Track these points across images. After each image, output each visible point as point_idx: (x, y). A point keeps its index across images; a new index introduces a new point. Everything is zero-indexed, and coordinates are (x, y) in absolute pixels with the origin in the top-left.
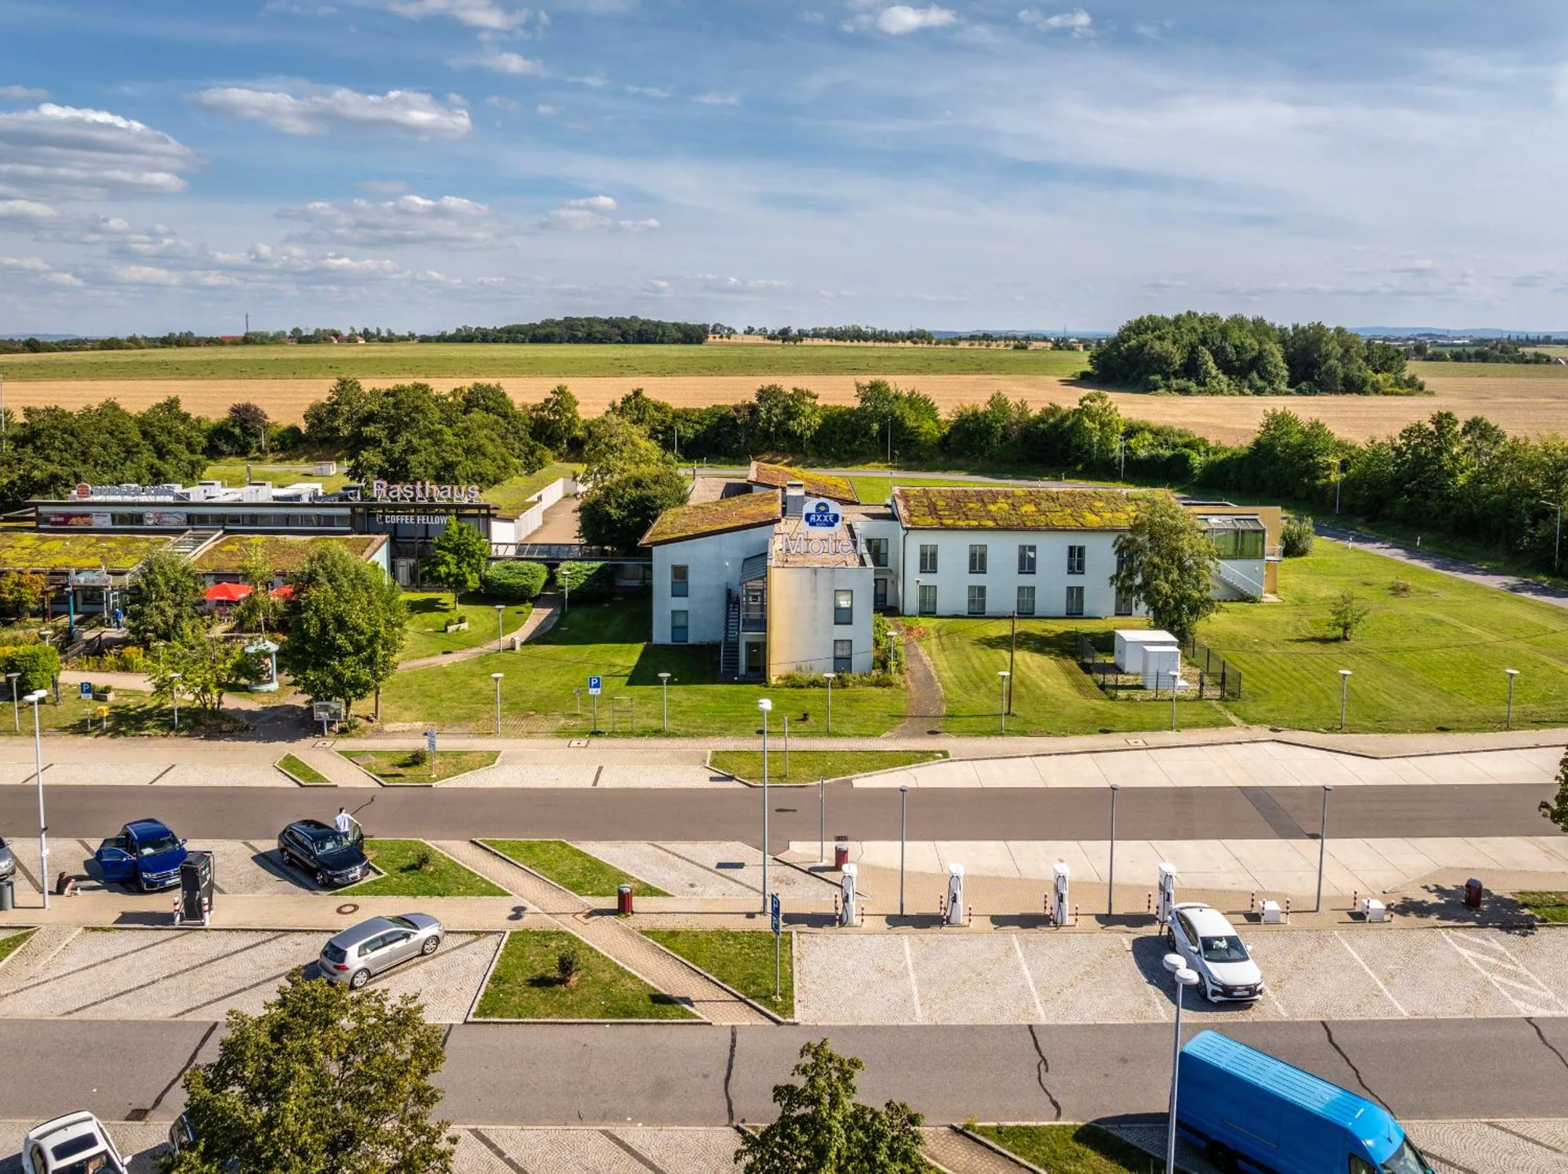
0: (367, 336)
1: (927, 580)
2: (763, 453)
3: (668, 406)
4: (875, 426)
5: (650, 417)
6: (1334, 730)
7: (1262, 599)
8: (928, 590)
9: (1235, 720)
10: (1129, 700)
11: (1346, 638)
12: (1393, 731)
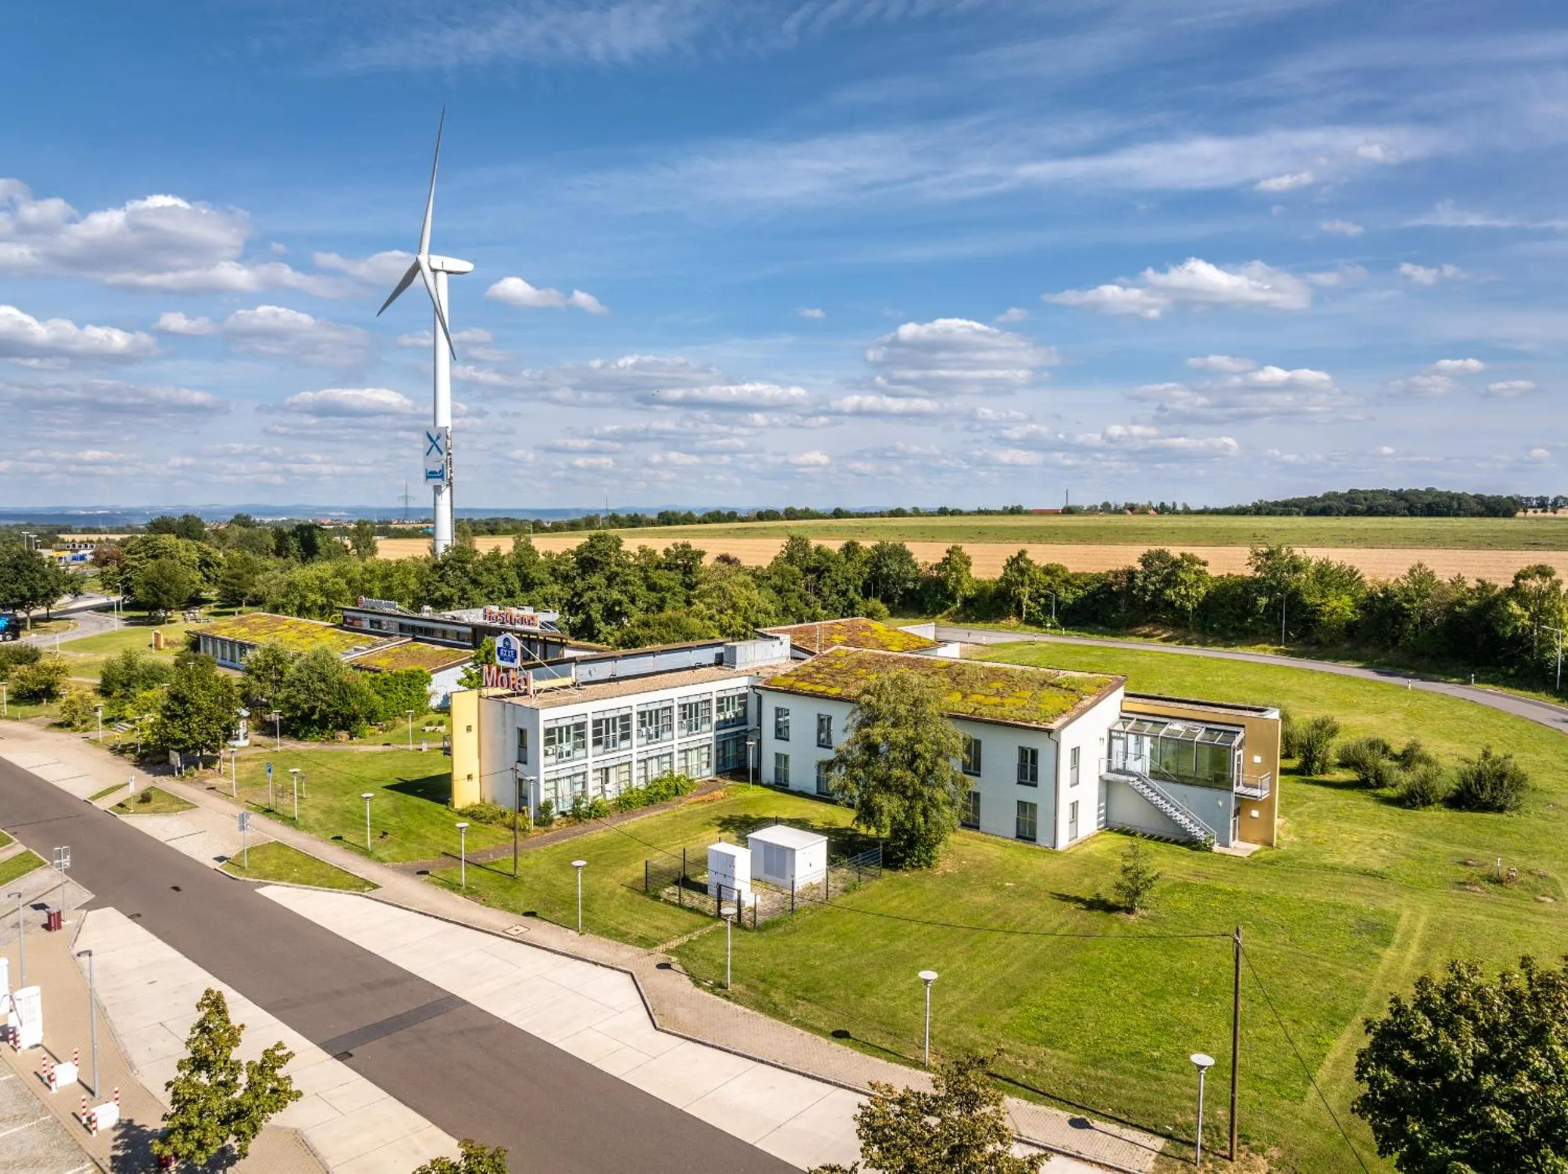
0: (1132, 508)
1: (782, 747)
2: (1144, 624)
3: (1064, 570)
4: (1263, 601)
5: (1031, 580)
6: (719, 988)
7: (1217, 848)
8: (782, 760)
9: (673, 944)
10: (657, 898)
11: (1130, 911)
12: (775, 1012)
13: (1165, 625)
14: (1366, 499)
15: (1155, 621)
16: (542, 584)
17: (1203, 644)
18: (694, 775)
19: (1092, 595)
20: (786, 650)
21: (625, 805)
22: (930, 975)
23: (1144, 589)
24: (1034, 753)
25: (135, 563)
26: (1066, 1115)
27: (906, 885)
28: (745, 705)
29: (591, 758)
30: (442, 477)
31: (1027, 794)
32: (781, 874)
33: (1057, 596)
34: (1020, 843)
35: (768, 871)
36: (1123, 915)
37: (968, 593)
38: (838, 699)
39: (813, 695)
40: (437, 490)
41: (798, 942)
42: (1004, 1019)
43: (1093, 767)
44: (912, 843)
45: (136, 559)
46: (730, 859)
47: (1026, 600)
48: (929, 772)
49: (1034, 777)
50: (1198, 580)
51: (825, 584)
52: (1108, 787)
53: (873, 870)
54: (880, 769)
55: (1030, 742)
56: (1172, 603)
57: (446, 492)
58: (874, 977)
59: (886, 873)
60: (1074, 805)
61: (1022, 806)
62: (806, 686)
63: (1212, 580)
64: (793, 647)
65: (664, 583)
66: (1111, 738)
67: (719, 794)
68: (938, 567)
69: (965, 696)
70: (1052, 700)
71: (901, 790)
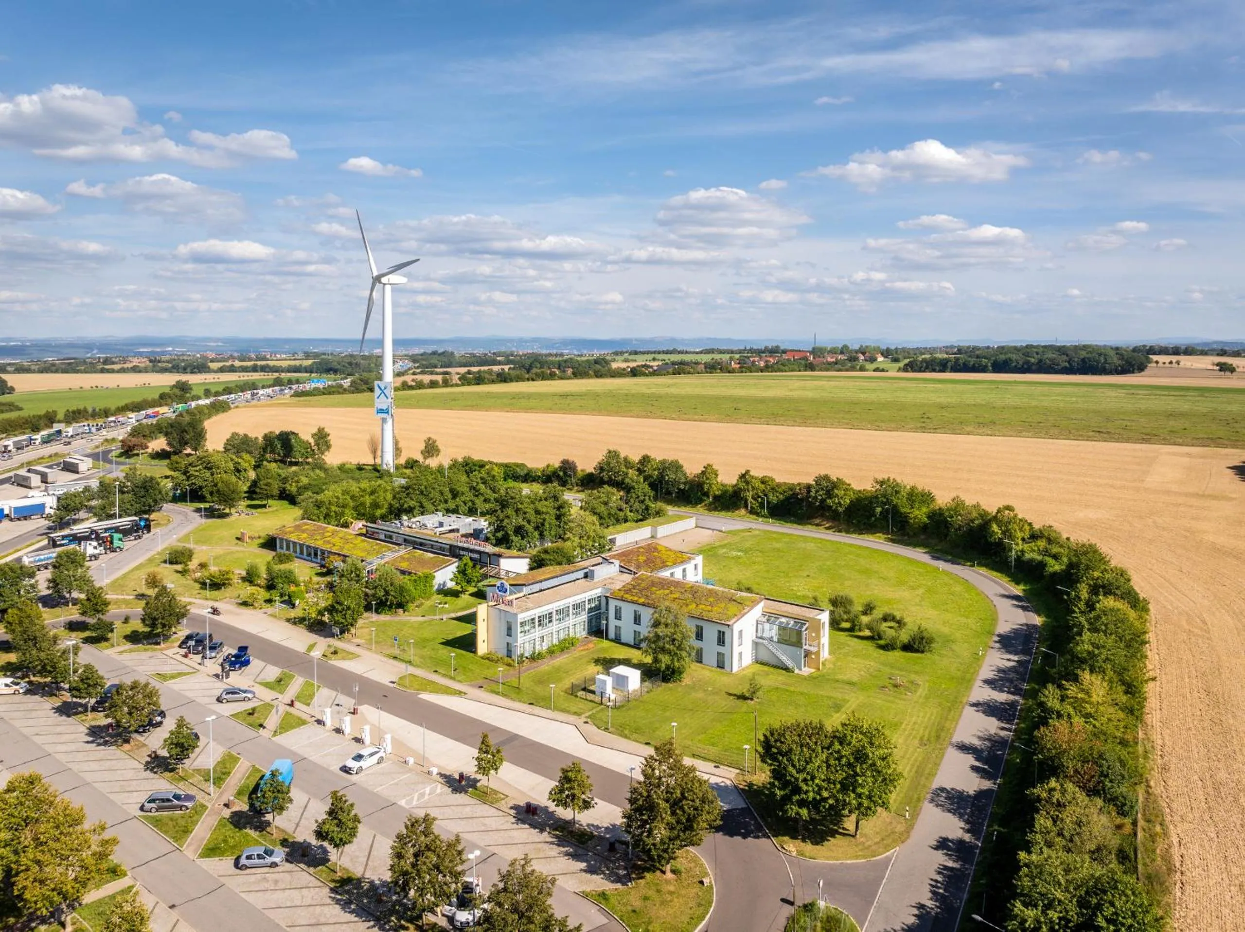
1: (618, 623)
2: (816, 518)
3: (773, 480)
4: (879, 510)
5: (752, 487)
6: (606, 729)
7: (797, 671)
8: (617, 628)
9: (587, 714)
10: (576, 696)
11: (752, 699)
12: (626, 737)
13: (828, 519)
14: (1037, 353)
15: (822, 516)
16: (463, 494)
17: (848, 532)
18: (578, 635)
19: (787, 499)
20: (617, 568)
21: (551, 652)
22: (675, 724)
23: (815, 498)
24: (724, 633)
25: (197, 474)
26: (713, 764)
27: (670, 689)
28: (600, 601)
29: (537, 632)
30: (388, 412)
31: (721, 649)
32: (624, 686)
33: (768, 498)
34: (718, 669)
35: (618, 685)
36: (749, 701)
37: (717, 493)
38: (643, 604)
39: (633, 602)
40: (384, 420)
41: (632, 713)
42: (700, 738)
43: (750, 635)
44: (673, 672)
45: (196, 471)
46: (604, 682)
47: (750, 499)
48: (680, 645)
49: (724, 642)
50: (845, 495)
51: (632, 497)
52: (756, 645)
53: (659, 683)
54: (661, 644)
55: (722, 629)
56: (831, 507)
57: (390, 421)
58: (658, 725)
59: (663, 684)
60: (740, 654)
61: (719, 654)
62: (630, 598)
63: (854, 492)
64: (621, 566)
65: (544, 510)
66: (757, 624)
67: (591, 645)
68: (698, 476)
69: (697, 605)
70: (733, 608)
71: (669, 652)
